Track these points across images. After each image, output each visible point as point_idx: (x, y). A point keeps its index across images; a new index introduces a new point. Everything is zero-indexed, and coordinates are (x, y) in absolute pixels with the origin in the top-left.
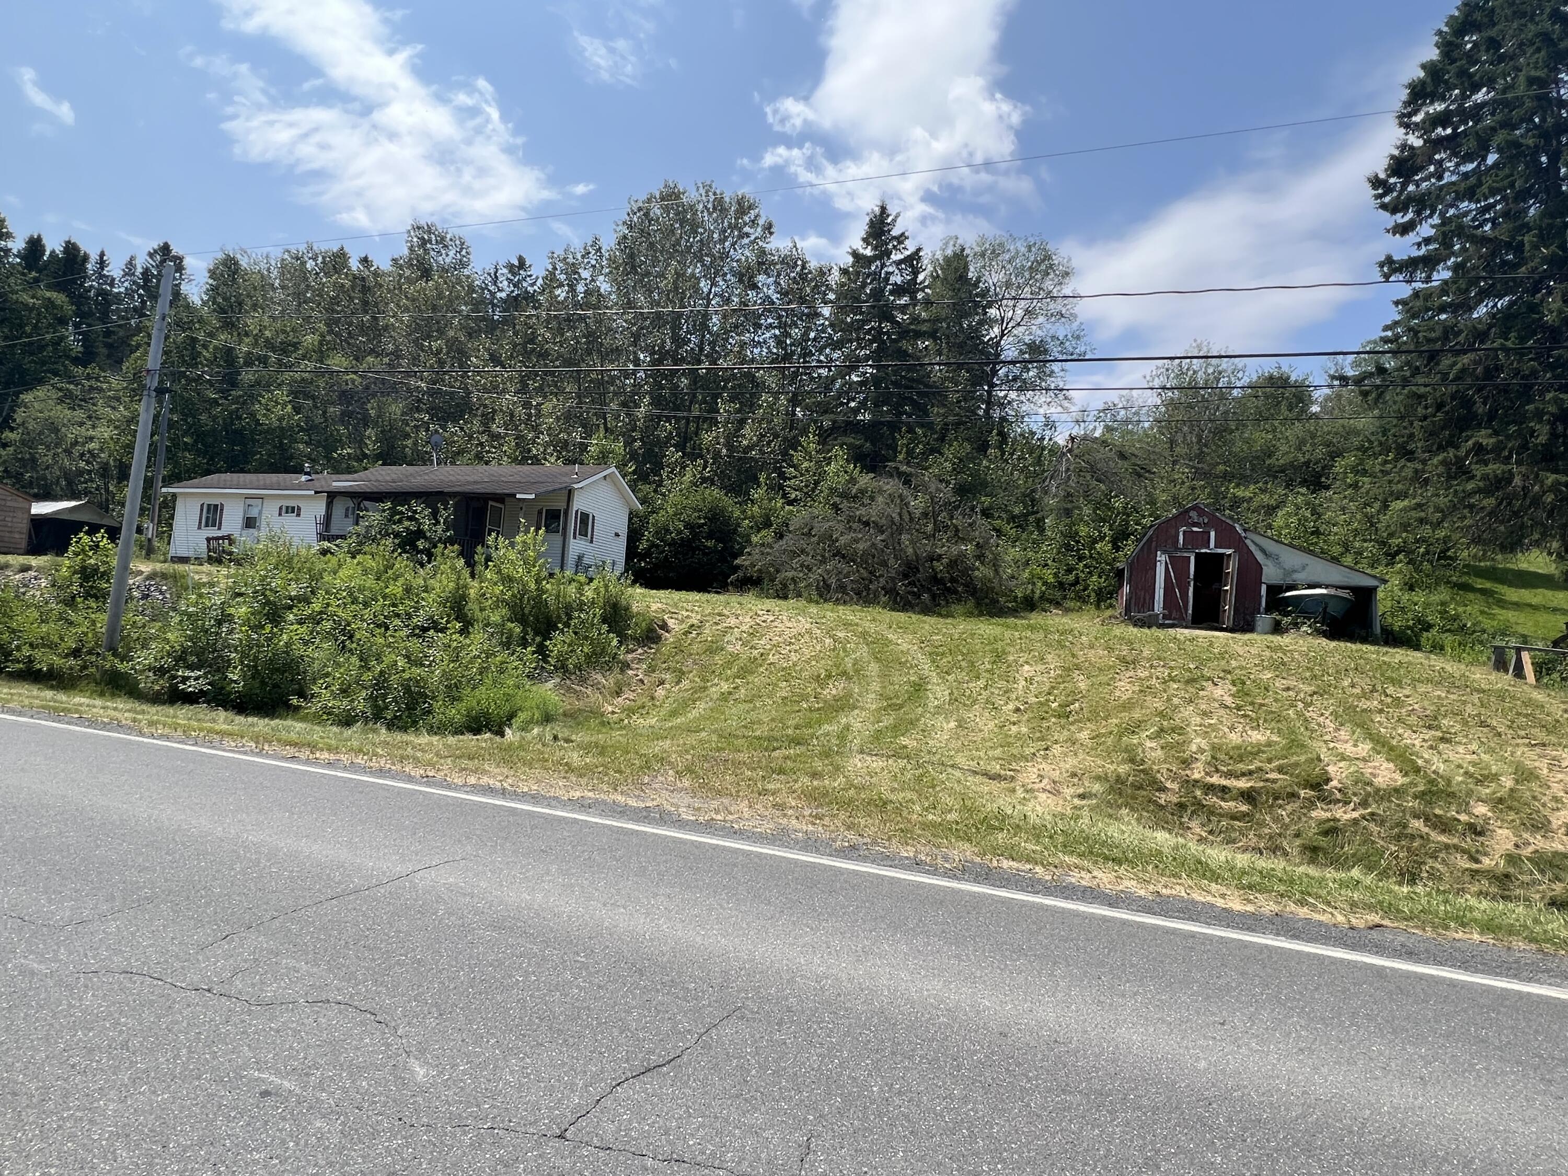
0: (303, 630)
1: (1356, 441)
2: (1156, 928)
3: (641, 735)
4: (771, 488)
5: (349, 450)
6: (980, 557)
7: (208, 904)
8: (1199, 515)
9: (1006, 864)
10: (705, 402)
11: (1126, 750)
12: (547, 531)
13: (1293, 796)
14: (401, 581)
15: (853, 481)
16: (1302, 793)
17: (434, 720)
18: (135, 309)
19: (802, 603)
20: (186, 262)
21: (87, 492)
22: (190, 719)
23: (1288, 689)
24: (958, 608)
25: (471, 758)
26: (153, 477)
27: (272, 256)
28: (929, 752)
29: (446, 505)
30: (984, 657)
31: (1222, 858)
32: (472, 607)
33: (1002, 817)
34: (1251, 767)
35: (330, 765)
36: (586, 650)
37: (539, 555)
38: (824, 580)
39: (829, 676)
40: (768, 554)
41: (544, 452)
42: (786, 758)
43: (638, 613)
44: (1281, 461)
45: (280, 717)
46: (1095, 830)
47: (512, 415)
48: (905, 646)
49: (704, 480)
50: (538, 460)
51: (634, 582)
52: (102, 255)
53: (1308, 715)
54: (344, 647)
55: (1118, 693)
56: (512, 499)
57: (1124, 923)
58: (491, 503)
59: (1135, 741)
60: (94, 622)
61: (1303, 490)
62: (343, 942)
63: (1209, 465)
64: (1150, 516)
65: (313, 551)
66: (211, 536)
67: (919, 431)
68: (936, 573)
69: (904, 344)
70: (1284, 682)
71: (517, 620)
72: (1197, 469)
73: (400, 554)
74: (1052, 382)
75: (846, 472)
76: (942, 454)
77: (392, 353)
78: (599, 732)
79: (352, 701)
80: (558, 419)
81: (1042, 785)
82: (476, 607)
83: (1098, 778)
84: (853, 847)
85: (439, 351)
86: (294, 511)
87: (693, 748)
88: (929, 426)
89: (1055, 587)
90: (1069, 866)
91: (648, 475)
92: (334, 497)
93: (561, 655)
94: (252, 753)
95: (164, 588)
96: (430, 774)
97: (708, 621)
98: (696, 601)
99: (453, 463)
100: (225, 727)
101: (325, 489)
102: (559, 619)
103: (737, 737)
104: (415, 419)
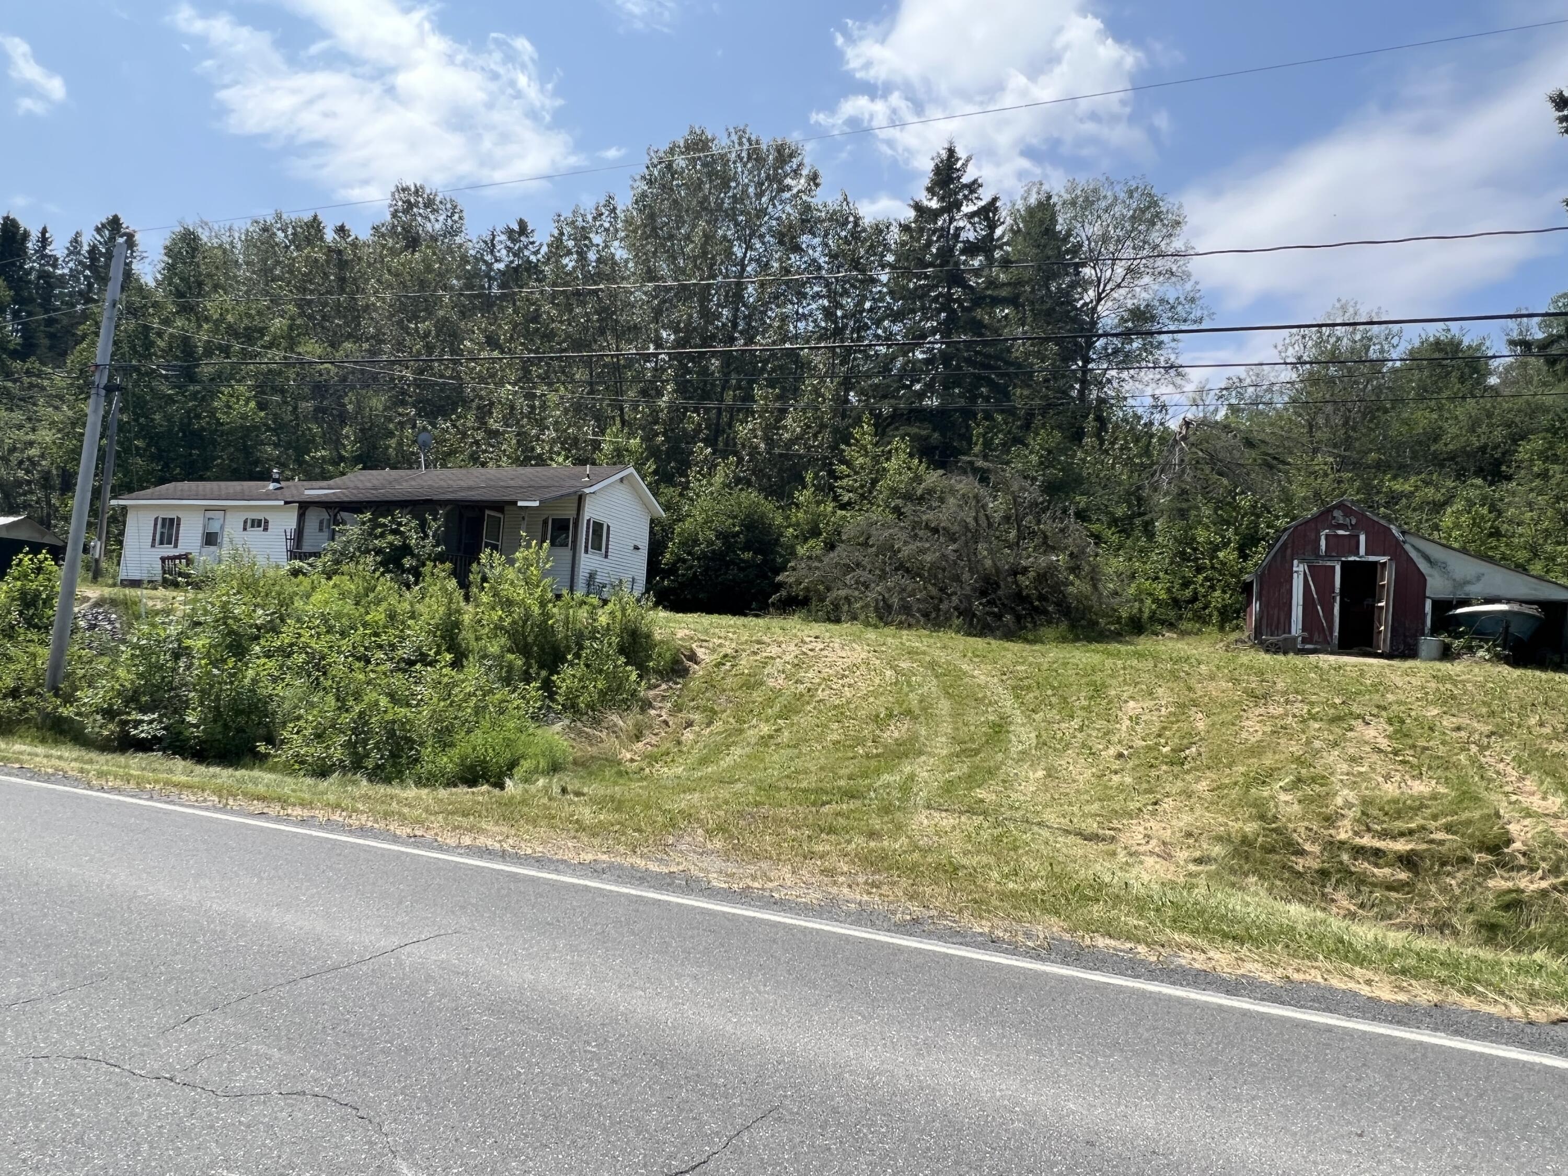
0: (271, 664)
1: (1544, 420)
2: (1284, 1020)
3: (665, 787)
4: (818, 488)
5: (324, 453)
6: (1075, 569)
7: (169, 981)
8: (1346, 515)
9: (1102, 942)
10: (740, 388)
11: (1255, 805)
12: (553, 544)
13: (1465, 861)
14: (384, 605)
15: (918, 479)
16: (1477, 857)
17: (425, 768)
18: (81, 293)
19: (857, 627)
20: (137, 237)
21: (26, 506)
22: (144, 769)
23: (1459, 729)
24: (1048, 632)
25: (465, 815)
26: (100, 486)
27: (235, 227)
28: (1011, 807)
29: (435, 515)
30: (1079, 691)
31: (1370, 936)
32: (466, 636)
33: (1099, 886)
34: (1413, 825)
35: (303, 822)
36: (600, 686)
37: (545, 574)
38: (884, 599)
39: (890, 716)
40: (817, 568)
41: (551, 451)
42: (838, 814)
43: (662, 642)
44: (1451, 447)
45: (245, 766)
46: (1213, 902)
47: (512, 408)
48: (982, 679)
49: (738, 481)
50: (543, 460)
51: (656, 605)
52: (44, 231)
53: (1483, 760)
54: (318, 684)
55: (1244, 735)
56: (512, 508)
57: (1245, 1013)
58: (487, 512)
59: (1265, 794)
60: (34, 656)
61: (1479, 481)
62: (320, 1027)
63: (1358, 453)
64: (1285, 516)
65: (282, 572)
66: (166, 555)
67: (999, 418)
68: (1020, 591)
69: (978, 313)
70: (1454, 720)
71: (518, 651)
72: (1344, 457)
73: (383, 574)
74: (1162, 356)
75: (909, 469)
76: (1026, 445)
77: (372, 337)
78: (615, 783)
79: (328, 747)
80: (566, 411)
81: (1150, 847)
82: (471, 636)
83: (1219, 839)
84: (916, 921)
85: (427, 334)
86: (261, 524)
87: (726, 802)
88: (1011, 412)
89: (1167, 604)
90: (1178, 946)
91: (673, 476)
92: (307, 508)
93: (571, 692)
94: (215, 809)
95: (114, 616)
96: (418, 833)
97: (744, 650)
98: (730, 626)
99: (444, 466)
100: (183, 778)
101: (296, 499)
102: (568, 649)
103: (779, 789)
104: (400, 415)
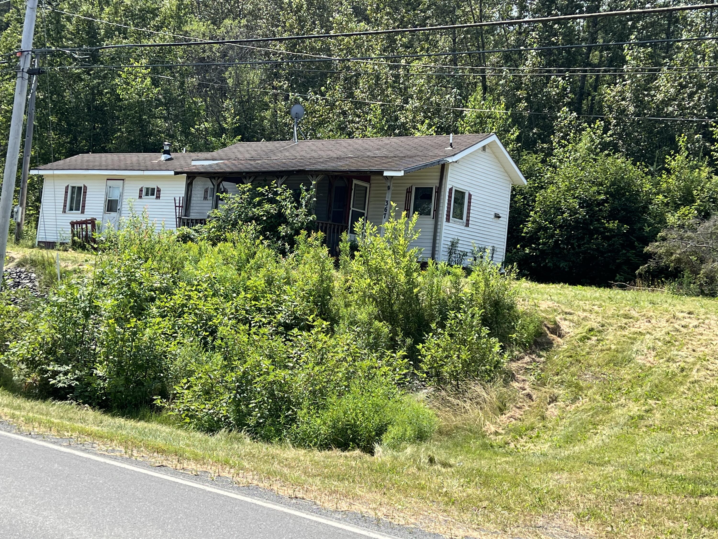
3: (532, 464)
4: (693, 153)
5: (207, 125)
10: (608, 48)
14: (263, 271)
22: (62, 417)
25: (340, 479)
26: (23, 158)
29: (308, 185)
32: (337, 302)
35: (197, 477)
36: (464, 357)
40: (690, 238)
41: (414, 120)
43: (525, 314)
47: (378, 78)
49: (604, 146)
50: (406, 130)
51: (519, 275)
56: (378, 177)
58: (355, 182)
65: (174, 238)
66: (75, 220)
71: (385, 318)
73: (261, 241)
78: (481, 456)
79: (215, 404)
80: (429, 78)
82: (341, 302)
86: (154, 192)
91: (535, 143)
92: (194, 178)
93: (435, 361)
94: (122, 459)
95: (34, 275)
96: (300, 495)
97: (610, 324)
98: (595, 298)
99: (314, 137)
100: (95, 428)
101: (186, 170)
102: (432, 318)
103: (653, 476)
104: (274, 88)
